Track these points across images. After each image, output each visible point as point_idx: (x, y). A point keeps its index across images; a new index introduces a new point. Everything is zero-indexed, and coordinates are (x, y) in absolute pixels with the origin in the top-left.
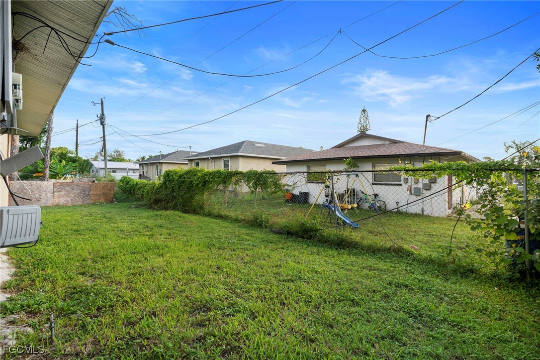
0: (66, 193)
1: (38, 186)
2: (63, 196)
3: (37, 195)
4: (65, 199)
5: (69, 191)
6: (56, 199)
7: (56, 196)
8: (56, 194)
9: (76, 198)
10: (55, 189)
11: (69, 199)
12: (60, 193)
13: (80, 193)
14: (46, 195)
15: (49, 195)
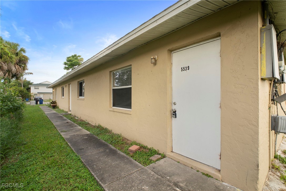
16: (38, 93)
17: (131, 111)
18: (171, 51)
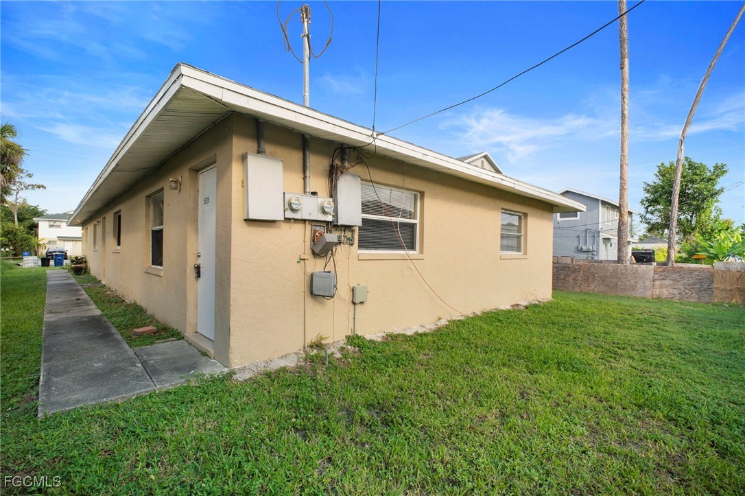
0: (671, 282)
1: (634, 270)
2: (667, 287)
3: (633, 282)
4: (670, 291)
5: (675, 280)
6: (657, 290)
7: (657, 286)
8: (656, 283)
9: (687, 291)
10: (656, 276)
11: (675, 292)
12: (663, 281)
13: (694, 284)
14: (644, 282)
15: (648, 283)
16: (58, 237)
17: (162, 270)
18: (196, 171)
